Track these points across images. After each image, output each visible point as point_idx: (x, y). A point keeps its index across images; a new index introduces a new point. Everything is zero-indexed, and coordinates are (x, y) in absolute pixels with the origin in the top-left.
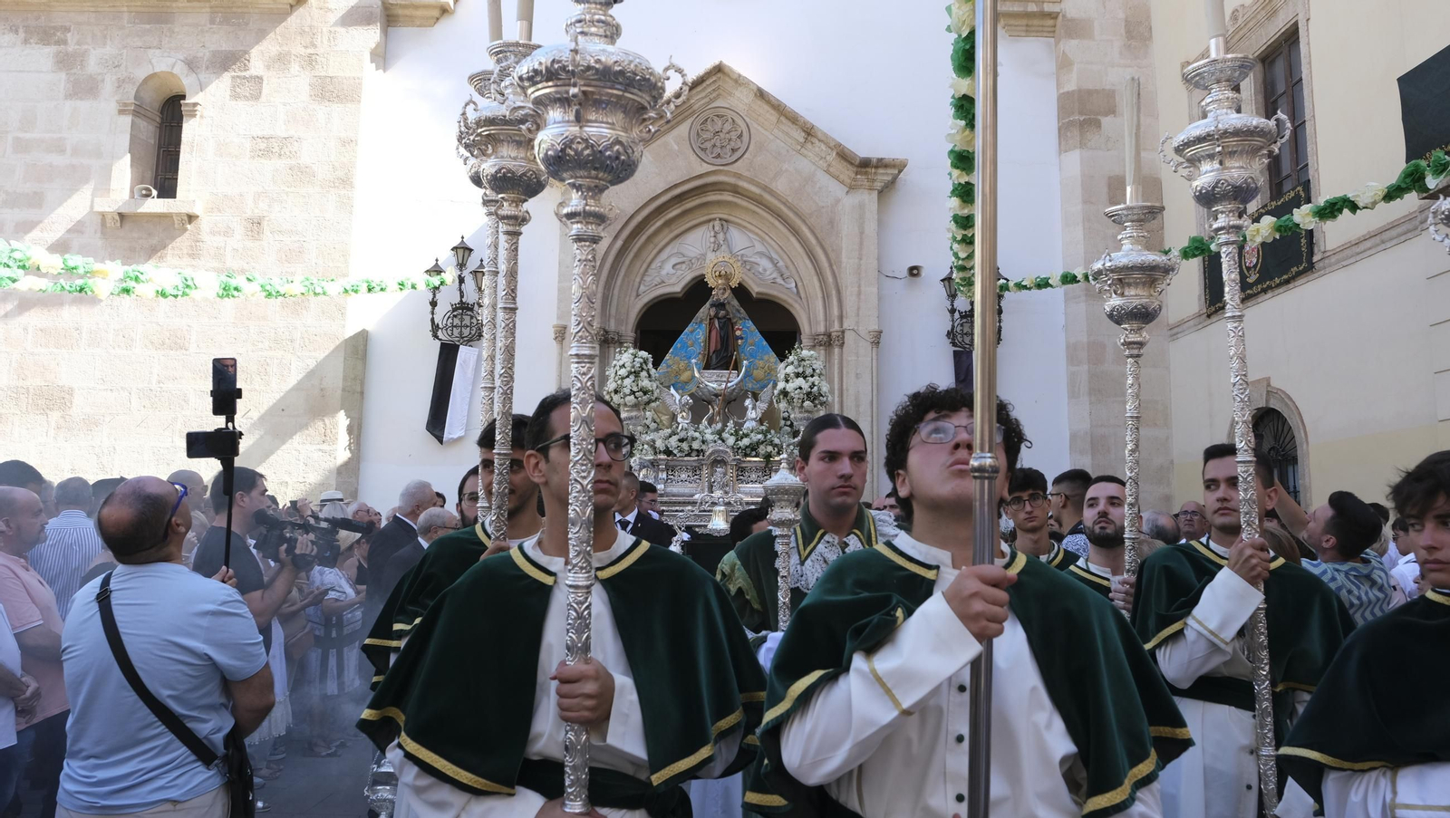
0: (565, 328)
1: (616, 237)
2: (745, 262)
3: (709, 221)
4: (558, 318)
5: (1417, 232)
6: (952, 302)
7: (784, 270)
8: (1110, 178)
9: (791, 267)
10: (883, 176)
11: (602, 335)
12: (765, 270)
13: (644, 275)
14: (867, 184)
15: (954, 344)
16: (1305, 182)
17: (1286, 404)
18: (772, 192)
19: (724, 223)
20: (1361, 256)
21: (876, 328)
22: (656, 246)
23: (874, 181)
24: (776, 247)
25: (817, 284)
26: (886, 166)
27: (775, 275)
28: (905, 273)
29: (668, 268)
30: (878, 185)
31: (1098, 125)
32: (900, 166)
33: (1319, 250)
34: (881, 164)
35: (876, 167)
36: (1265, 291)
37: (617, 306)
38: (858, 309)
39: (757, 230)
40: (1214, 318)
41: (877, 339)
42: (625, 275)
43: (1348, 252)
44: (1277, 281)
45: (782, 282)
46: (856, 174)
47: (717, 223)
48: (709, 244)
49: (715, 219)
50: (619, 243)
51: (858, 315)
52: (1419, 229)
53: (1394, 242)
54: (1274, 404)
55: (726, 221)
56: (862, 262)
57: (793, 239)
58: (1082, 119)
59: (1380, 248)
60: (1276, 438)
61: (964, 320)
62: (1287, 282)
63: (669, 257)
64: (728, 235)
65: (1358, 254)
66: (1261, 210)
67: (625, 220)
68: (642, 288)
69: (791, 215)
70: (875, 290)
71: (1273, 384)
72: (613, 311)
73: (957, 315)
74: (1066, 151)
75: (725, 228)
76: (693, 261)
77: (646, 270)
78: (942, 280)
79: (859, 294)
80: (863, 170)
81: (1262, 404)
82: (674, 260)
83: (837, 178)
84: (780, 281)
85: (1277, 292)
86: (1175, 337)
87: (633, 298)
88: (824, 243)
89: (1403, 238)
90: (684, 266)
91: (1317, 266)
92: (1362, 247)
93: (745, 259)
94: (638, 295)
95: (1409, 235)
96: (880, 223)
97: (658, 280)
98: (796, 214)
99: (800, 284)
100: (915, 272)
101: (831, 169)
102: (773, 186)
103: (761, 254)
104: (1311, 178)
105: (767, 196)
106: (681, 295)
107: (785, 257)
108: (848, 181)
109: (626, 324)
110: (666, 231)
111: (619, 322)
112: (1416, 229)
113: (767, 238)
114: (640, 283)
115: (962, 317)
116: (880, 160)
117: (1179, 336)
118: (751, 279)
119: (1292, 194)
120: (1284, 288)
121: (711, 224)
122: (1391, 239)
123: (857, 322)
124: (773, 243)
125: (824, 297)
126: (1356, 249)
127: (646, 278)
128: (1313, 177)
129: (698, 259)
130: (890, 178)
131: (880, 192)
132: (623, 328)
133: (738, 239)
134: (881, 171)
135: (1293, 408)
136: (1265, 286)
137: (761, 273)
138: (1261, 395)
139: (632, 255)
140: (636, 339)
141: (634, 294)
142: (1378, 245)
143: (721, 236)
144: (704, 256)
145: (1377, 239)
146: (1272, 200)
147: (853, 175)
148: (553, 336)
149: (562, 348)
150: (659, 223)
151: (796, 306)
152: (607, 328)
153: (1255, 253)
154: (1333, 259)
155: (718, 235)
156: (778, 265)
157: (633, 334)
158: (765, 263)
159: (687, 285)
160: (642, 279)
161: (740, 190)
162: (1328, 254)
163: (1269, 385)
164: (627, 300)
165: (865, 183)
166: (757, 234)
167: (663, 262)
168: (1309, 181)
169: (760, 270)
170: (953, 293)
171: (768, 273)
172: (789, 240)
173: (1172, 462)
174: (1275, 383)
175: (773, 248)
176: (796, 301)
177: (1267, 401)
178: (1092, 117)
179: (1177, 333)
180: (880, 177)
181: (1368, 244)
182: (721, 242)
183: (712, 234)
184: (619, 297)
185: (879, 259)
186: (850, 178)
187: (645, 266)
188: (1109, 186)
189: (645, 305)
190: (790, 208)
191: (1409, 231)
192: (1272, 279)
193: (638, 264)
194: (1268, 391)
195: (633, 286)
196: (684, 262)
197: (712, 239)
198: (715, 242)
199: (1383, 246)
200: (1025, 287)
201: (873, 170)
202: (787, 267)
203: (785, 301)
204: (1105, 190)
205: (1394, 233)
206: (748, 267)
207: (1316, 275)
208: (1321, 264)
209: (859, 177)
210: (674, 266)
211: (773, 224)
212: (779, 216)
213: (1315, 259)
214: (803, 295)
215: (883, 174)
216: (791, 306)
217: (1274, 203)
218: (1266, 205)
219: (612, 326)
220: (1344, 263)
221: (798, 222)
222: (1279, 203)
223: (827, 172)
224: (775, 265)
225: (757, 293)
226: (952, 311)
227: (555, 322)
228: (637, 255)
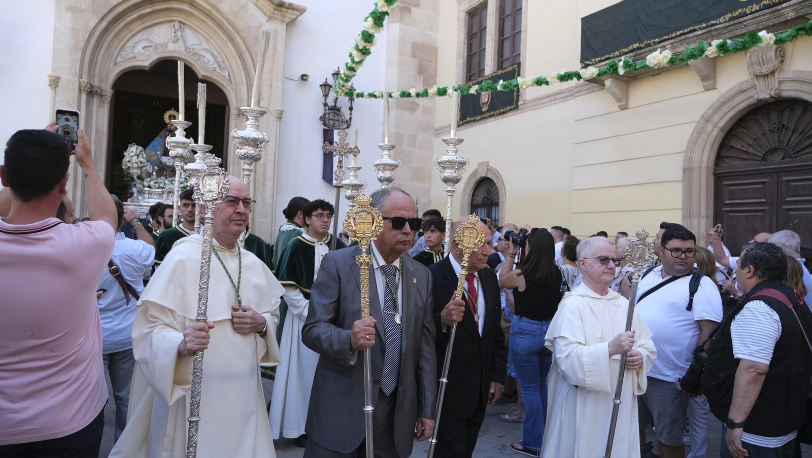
0: (58, 78)
1: (102, 19)
2: (195, 53)
3: (171, 21)
4: (53, 70)
5: (572, 97)
6: (326, 99)
7: (221, 63)
8: (413, 43)
9: (226, 62)
10: (291, 15)
11: (89, 88)
12: (209, 61)
13: (121, 50)
14: (281, 18)
15: (325, 125)
16: (518, 63)
17: (496, 176)
18: (218, 10)
19: (182, 25)
20: (543, 105)
21: (280, 108)
22: (131, 31)
23: (285, 17)
24: (217, 47)
25: (244, 76)
26: (294, 9)
27: (215, 65)
28: (299, 76)
29: (139, 48)
30: (287, 20)
31: (410, 11)
32: (301, 11)
33: (522, 99)
34: (291, 7)
35: (288, 8)
36: (491, 116)
37: (100, 69)
38: (270, 95)
39: (204, 34)
40: (461, 128)
41: (280, 116)
42: (108, 48)
43: (537, 102)
44: (498, 112)
45: (220, 71)
46: (275, 10)
47: (177, 24)
48: (170, 37)
49: (175, 21)
50: (104, 24)
51: (269, 99)
52: (574, 96)
53: (560, 101)
54: (490, 176)
55: (183, 24)
56: (274, 66)
57: (229, 44)
58: (402, 5)
59: (553, 103)
60: (488, 193)
61: (330, 111)
62: (503, 113)
63: (140, 41)
64: (184, 33)
65: (542, 104)
66: (494, 74)
67: (109, 8)
68: (119, 59)
69: (230, 28)
70: (280, 85)
71: (490, 165)
72: (97, 72)
73: (327, 108)
74: (392, 22)
75: (182, 28)
76: (158, 46)
77: (123, 47)
78: (321, 86)
79: (271, 86)
80: (279, 8)
81: (484, 175)
82: (144, 44)
83: (261, 10)
84: (218, 70)
85: (497, 118)
86: (438, 135)
87: (112, 65)
88: (250, 51)
89: (565, 99)
90: (151, 49)
91: (520, 107)
92: (544, 101)
93: (195, 51)
94: (115, 64)
95: (568, 98)
96: (286, 43)
97: (131, 55)
98: (233, 28)
99: (231, 74)
100: (305, 78)
101: (259, 4)
102: (219, 6)
103: (206, 50)
104: (521, 61)
105: (215, 12)
106: (147, 69)
107: (223, 55)
108: (268, 13)
109: (106, 82)
110: (139, 22)
111: (101, 80)
112: (572, 95)
113: (211, 40)
114: (117, 55)
115: (329, 109)
116: (290, 4)
117: (440, 135)
118: (200, 66)
119: (511, 68)
120: (501, 116)
121: (172, 24)
122: (559, 99)
123: (269, 104)
124: (215, 45)
125: (247, 85)
126: (540, 102)
127: (122, 53)
128: (523, 61)
129: (162, 46)
130: (294, 17)
131: (287, 25)
132: (103, 86)
133: (191, 38)
134: (290, 11)
135: (500, 178)
136: (491, 114)
137: (205, 63)
138: (484, 170)
139: (113, 34)
140: (113, 94)
141: (113, 62)
142: (552, 101)
143: (179, 33)
144: (165, 45)
145: (552, 98)
146: (498, 69)
147: (272, 10)
148: (48, 83)
149: (55, 93)
150: (135, 16)
151: (228, 88)
152: (92, 83)
153: (487, 96)
154: (529, 105)
155: (177, 32)
156: (218, 59)
157: (112, 91)
158: (208, 57)
159: (153, 62)
160: (119, 53)
161: (195, 4)
162: (526, 102)
163: (488, 165)
164: (107, 65)
165: (279, 17)
166: (204, 37)
167: (136, 43)
168: (520, 63)
169: (206, 60)
170: (327, 94)
171: (211, 63)
172: (226, 44)
173: (430, 201)
174: (492, 165)
175: (215, 47)
176: (229, 85)
177: (487, 173)
178: (407, 6)
179: (439, 133)
180: (289, 15)
181: (547, 100)
182: (180, 37)
183: (173, 30)
184: (101, 63)
185: (284, 66)
186: (270, 12)
187: (122, 44)
188: (413, 47)
189: (121, 71)
190: (229, 23)
191: (568, 96)
192: (495, 111)
193: (117, 42)
194: (487, 169)
195: (112, 56)
196: (151, 46)
197: (173, 34)
198: (174, 37)
199: (555, 102)
200: (375, 96)
201: (285, 10)
202: (224, 62)
203: (221, 84)
204: (410, 49)
205: (561, 96)
206: (197, 57)
207: (519, 112)
208: (522, 107)
209: (276, 12)
210: (144, 48)
211: (216, 32)
212: (221, 26)
213: (520, 103)
214: (233, 82)
215: (291, 14)
216: (225, 87)
217: (500, 72)
218: (496, 72)
219: (96, 83)
220: (534, 108)
221: (234, 33)
222: (504, 72)
223: (256, 4)
224: (216, 59)
225: (203, 76)
226: (325, 105)
227: (50, 72)
228: (116, 36)
